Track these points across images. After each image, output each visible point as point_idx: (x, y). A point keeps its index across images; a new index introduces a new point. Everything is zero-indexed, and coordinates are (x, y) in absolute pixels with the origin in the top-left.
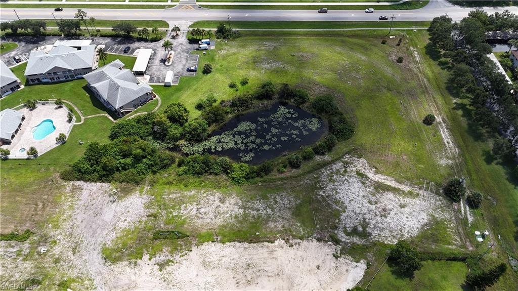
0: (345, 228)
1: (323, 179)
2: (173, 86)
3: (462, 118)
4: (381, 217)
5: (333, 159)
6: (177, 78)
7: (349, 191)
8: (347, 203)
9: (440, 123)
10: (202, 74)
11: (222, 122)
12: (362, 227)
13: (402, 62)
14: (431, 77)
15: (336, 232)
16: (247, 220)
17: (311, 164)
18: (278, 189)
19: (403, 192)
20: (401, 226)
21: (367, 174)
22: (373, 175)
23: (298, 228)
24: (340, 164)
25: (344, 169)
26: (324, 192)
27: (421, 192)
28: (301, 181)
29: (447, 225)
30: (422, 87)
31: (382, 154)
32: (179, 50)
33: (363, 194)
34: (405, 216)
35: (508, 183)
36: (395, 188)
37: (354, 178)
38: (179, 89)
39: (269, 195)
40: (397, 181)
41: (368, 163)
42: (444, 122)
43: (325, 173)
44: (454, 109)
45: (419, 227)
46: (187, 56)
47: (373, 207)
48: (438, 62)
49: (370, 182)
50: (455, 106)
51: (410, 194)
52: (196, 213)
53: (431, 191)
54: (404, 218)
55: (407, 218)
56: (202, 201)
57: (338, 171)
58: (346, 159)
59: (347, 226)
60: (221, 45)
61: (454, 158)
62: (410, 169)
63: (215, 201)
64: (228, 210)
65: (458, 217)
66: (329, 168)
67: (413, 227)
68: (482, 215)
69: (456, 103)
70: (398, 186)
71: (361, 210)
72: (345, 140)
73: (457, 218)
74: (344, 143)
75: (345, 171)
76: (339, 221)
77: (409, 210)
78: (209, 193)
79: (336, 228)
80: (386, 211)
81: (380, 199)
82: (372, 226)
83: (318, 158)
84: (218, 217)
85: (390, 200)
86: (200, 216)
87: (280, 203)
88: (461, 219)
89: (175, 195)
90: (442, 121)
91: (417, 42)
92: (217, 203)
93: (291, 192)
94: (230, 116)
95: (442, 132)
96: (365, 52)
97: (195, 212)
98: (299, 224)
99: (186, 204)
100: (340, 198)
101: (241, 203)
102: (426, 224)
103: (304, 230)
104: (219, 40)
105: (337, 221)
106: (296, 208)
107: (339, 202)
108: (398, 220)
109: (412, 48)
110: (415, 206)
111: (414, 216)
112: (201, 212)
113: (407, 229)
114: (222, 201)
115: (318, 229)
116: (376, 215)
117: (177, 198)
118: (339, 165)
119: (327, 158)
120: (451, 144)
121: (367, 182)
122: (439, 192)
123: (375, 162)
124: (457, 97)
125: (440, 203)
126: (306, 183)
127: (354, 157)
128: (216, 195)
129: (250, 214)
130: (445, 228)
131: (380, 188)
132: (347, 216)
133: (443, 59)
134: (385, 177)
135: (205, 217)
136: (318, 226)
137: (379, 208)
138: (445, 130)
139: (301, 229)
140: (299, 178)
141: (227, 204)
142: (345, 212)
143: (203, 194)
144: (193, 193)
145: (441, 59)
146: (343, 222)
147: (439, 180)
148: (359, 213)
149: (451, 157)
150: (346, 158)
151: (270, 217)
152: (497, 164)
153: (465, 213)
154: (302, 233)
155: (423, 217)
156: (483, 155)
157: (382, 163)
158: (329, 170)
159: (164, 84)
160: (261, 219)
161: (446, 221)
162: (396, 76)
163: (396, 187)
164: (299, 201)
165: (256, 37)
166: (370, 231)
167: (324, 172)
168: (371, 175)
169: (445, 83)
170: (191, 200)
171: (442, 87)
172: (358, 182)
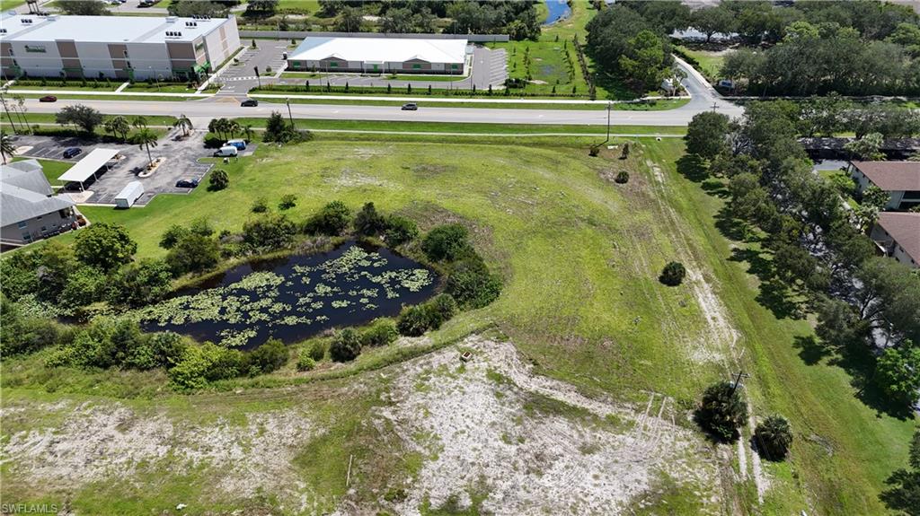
0: (427, 498)
1: (401, 385)
2: (134, 208)
3: (748, 276)
4: (528, 473)
5: (436, 343)
6: (149, 196)
7: (459, 412)
8: (445, 440)
9: (697, 283)
10: (205, 192)
11: (208, 272)
12: (473, 497)
13: (626, 182)
14: (685, 206)
15: (398, 507)
16: (167, 473)
17: (383, 352)
18: (281, 401)
19: (595, 417)
20: (576, 497)
21: (513, 377)
22: (525, 378)
23: (297, 494)
24: (453, 354)
25: (459, 365)
26: (394, 412)
27: (640, 419)
28: (344, 385)
29: (700, 498)
30: (664, 223)
31: (555, 336)
32: (177, 157)
33: (494, 419)
34: (592, 473)
35: (860, 404)
36: (575, 408)
37: (480, 383)
38: (141, 214)
39: (250, 417)
40: (582, 392)
41: (518, 352)
42: (708, 280)
43: (412, 372)
44: (732, 259)
45: (626, 501)
46: (190, 165)
47: (512, 449)
48: (701, 184)
49: (516, 393)
50: (733, 254)
51: (612, 422)
52: (43, 453)
53: (665, 417)
54: (589, 477)
55: (596, 477)
56: (74, 426)
57: (445, 367)
58: (469, 345)
59: (433, 493)
60: (268, 151)
61: (726, 350)
62: (618, 367)
63: (105, 426)
64: (130, 448)
65: (731, 478)
66: (422, 362)
67: (608, 502)
68: (796, 477)
69: (735, 250)
70: (583, 403)
71: (480, 456)
72: (477, 307)
73: (726, 480)
74: (473, 314)
75: (462, 369)
76: (414, 482)
77: (603, 459)
78: (101, 407)
79: (401, 496)
80: (542, 460)
81: (534, 431)
82: (500, 496)
83: (405, 342)
84: (96, 463)
85: (557, 433)
86: (51, 459)
87: (272, 434)
88: (739, 485)
89: (12, 409)
90: (702, 280)
91: (662, 153)
92: (111, 430)
93: (310, 408)
94: (233, 261)
95: (700, 300)
96: (554, 167)
97: (41, 449)
98: (302, 486)
99: (30, 429)
100: (432, 427)
101: (171, 433)
102: (645, 495)
103: (311, 499)
104: (266, 144)
105: (409, 480)
106: (310, 446)
107: (428, 434)
108: (570, 482)
109: (649, 163)
110: (621, 449)
111: (614, 473)
112: (57, 449)
113: (592, 505)
114: (124, 426)
115: (349, 497)
116: (516, 469)
117: (13, 415)
118: (449, 356)
119: (426, 340)
120: (722, 322)
121: (508, 393)
122: (686, 420)
123: (534, 351)
124: (738, 240)
125: (686, 444)
126: (356, 391)
127: (488, 339)
128: (116, 413)
129: (182, 458)
130: (693, 506)
131: (540, 406)
132: (439, 471)
133: (712, 180)
134: (555, 383)
135: (60, 461)
136: (352, 491)
137: (527, 452)
138: (709, 295)
139: (304, 497)
140: (341, 381)
141: (134, 434)
142: (436, 458)
143: (85, 409)
144: (60, 406)
145: (707, 180)
146: (425, 484)
147: (687, 394)
148: (473, 464)
149: (720, 346)
150: (470, 342)
151: (231, 467)
152: (831, 363)
153: (750, 470)
154: (303, 509)
155: (639, 478)
156: (796, 345)
157: (551, 354)
158: (421, 366)
159: (115, 205)
160: (206, 470)
161: (697, 488)
162: (609, 202)
163: (579, 405)
164: (322, 431)
165: (344, 142)
166: (492, 509)
167: (408, 370)
168: (520, 379)
169: (715, 217)
170: (48, 421)
171: (709, 223)
172: (486, 393)
